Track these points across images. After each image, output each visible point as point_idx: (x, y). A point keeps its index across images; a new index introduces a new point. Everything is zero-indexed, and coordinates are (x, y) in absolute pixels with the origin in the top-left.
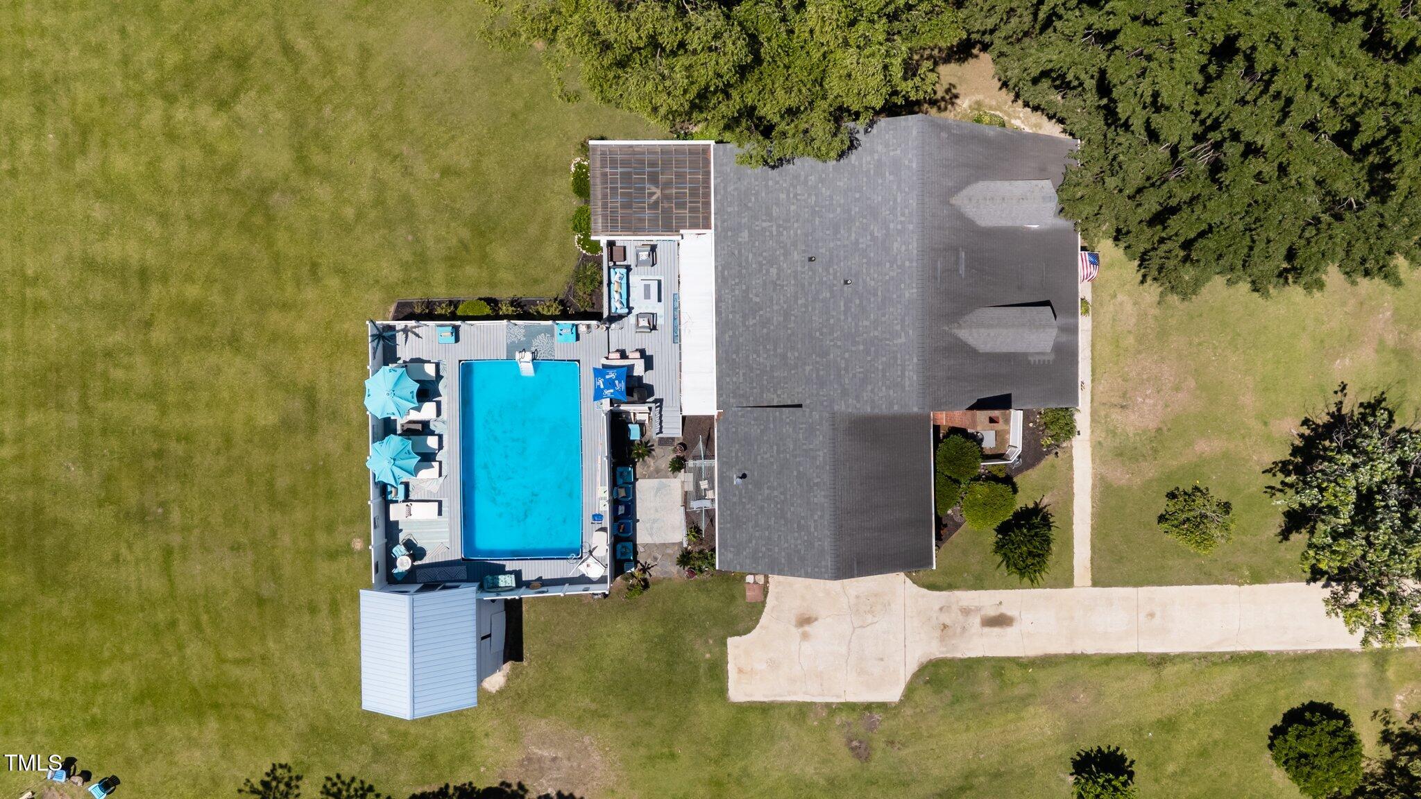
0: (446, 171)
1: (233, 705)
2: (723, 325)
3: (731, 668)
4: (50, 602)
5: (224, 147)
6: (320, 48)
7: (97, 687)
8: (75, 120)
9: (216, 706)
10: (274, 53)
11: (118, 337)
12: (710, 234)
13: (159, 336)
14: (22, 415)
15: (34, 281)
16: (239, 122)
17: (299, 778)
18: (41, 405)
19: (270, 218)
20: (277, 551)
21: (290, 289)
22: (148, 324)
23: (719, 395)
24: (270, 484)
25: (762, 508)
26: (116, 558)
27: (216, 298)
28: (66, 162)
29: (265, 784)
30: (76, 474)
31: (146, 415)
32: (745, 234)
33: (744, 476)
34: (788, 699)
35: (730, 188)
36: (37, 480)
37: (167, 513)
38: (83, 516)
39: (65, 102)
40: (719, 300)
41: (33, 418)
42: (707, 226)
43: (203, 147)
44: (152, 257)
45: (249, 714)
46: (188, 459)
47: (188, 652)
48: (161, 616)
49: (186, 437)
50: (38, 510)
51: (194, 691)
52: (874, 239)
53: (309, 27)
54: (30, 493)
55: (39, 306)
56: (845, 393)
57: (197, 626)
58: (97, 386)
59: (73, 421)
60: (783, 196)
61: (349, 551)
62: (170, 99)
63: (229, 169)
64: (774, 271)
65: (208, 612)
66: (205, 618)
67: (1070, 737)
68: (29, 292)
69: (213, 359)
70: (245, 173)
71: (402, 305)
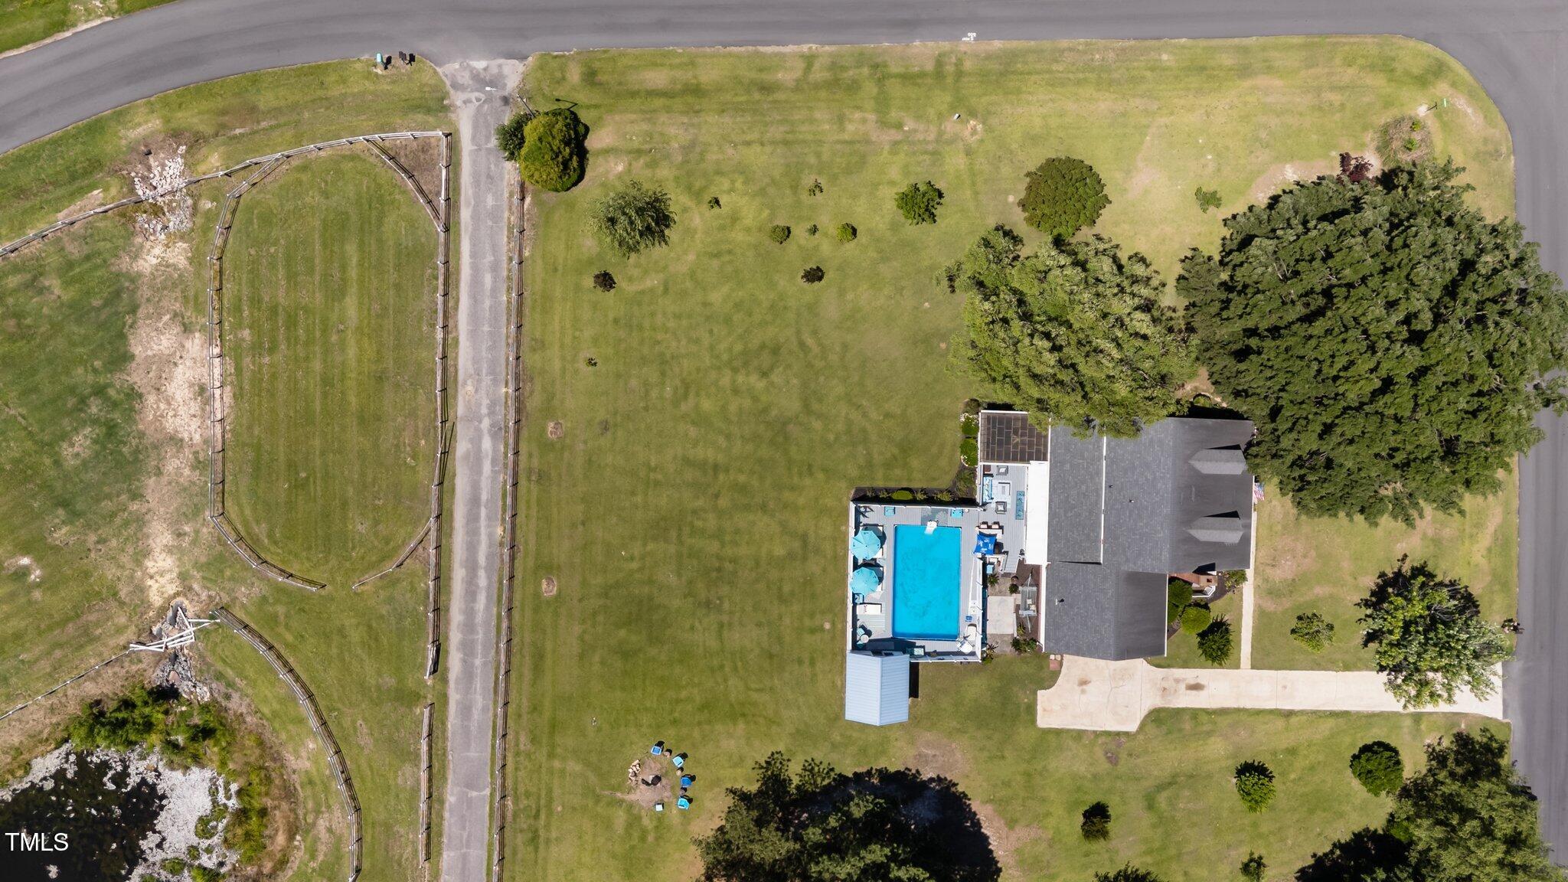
0: (887, 415)
1: (753, 716)
2: (1052, 515)
3: (1039, 708)
4: (653, 652)
5: (764, 398)
6: (821, 345)
7: (678, 701)
8: (683, 381)
9: (743, 715)
10: (794, 346)
11: (700, 503)
12: (1047, 465)
13: (723, 502)
14: (645, 545)
15: (654, 470)
16: (772, 384)
17: (787, 759)
18: (655, 539)
19: (786, 438)
20: (782, 628)
21: (796, 480)
22: (717, 496)
23: (1049, 554)
24: (780, 589)
25: (1074, 619)
26: (692, 628)
27: (755, 483)
28: (676, 403)
30: (673, 579)
31: (714, 547)
32: (1068, 466)
33: (1062, 601)
34: (1072, 727)
35: (1060, 439)
36: (651, 582)
37: (722, 603)
38: (676, 603)
39: (677, 370)
40: (1051, 501)
41: (651, 546)
42: (1045, 459)
43: (752, 398)
44: (721, 458)
45: (761, 720)
46: (735, 573)
47: (730, 683)
48: (715, 662)
49: (734, 560)
50: (651, 599)
51: (732, 705)
52: (1147, 479)
53: (815, 333)
54: (646, 590)
55: (657, 483)
56: (1127, 560)
57: (735, 669)
58: (686, 530)
59: (672, 549)
60: (1091, 447)
61: (822, 629)
62: (735, 370)
63: (765, 410)
64: (1084, 487)
65: (741, 661)
66: (739, 664)
67: (1235, 755)
68: (652, 476)
69: (751, 517)
70: (774, 413)
71: (858, 490)
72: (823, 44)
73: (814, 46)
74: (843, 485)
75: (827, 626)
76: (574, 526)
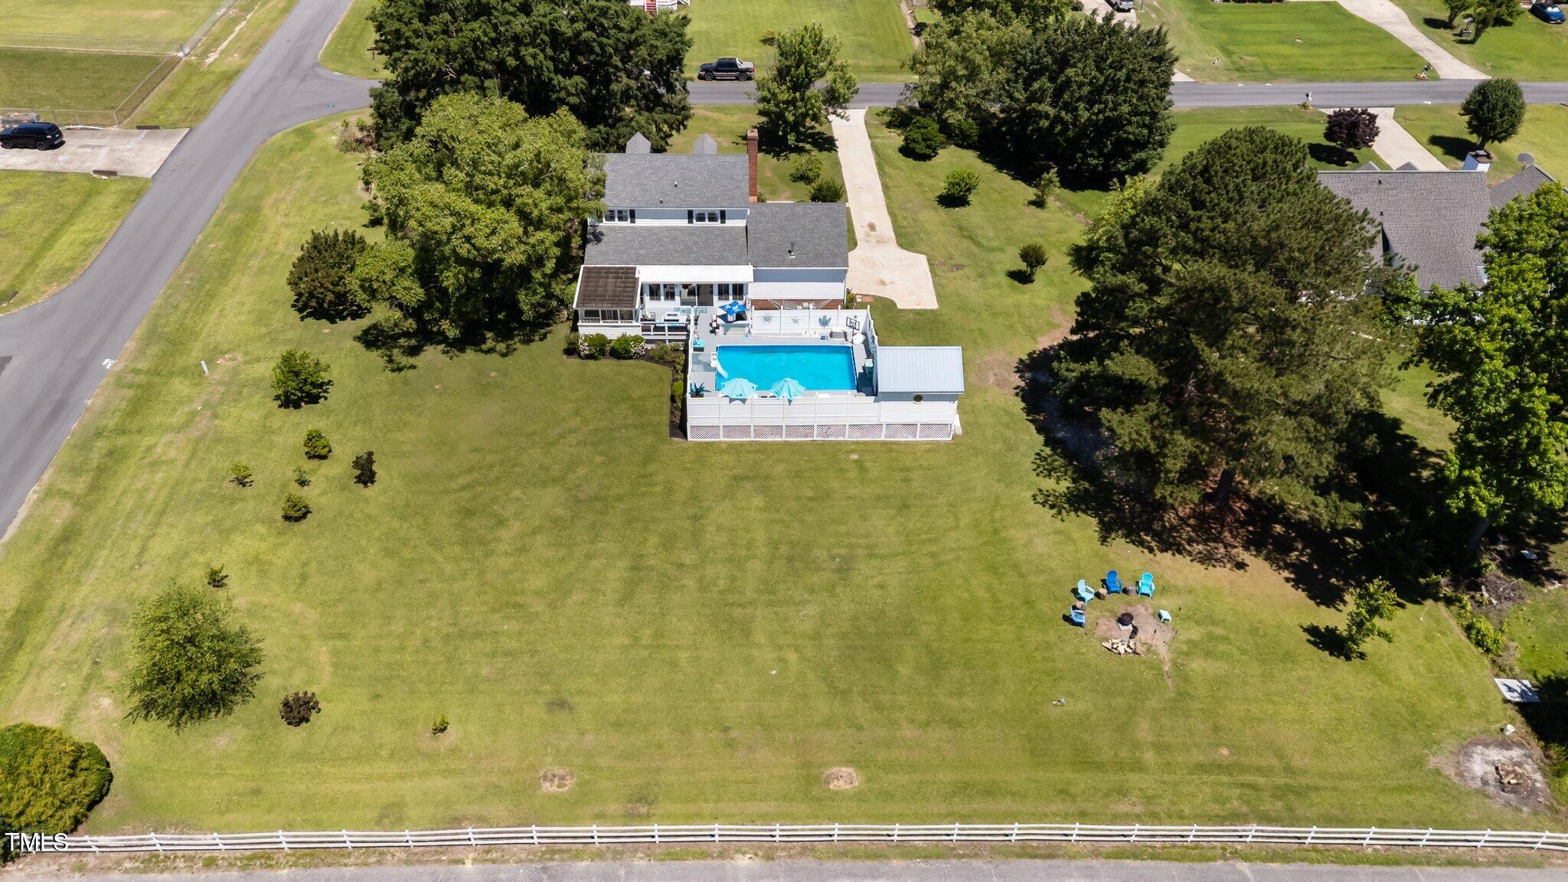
0: (576, 413)
1: (993, 522)
2: (697, 262)
3: (915, 307)
4: (926, 631)
5: (536, 522)
6: (469, 471)
7: (995, 600)
8: (494, 610)
9: (996, 531)
10: (465, 495)
11: (690, 583)
12: (638, 268)
13: (689, 558)
14: (759, 646)
15: (636, 640)
16: (516, 515)
17: (1040, 490)
18: (747, 633)
19: (597, 499)
20: (865, 496)
21: (658, 489)
22: (681, 566)
23: (740, 264)
24: (811, 499)
25: (809, 241)
26: (882, 587)
27: (660, 527)
28: (530, 617)
29: (1052, 507)
30: (812, 609)
31: (756, 567)
32: (641, 251)
33: (789, 252)
34: (932, 289)
35: (612, 257)
36: (816, 636)
37: (839, 555)
38: (847, 606)
39: (476, 619)
40: (681, 264)
41: (760, 637)
42: (635, 269)
43: (534, 534)
44: (622, 564)
45: (997, 515)
46: (793, 545)
47: (954, 546)
48: (927, 561)
49: (774, 545)
50: (843, 636)
51: (985, 543)
52: (653, 174)
53: (451, 476)
54: (830, 642)
55: (659, 634)
56: (738, 188)
57: (932, 540)
58: (731, 598)
59: (761, 612)
61: (859, 463)
62: (490, 553)
63: (555, 521)
64: (665, 240)
65: (919, 535)
66: (924, 536)
67: (935, 209)
68: (645, 641)
69: (712, 529)
70: (560, 512)
71: (673, 434)
72: (38, 479)
73: (36, 488)
74: (665, 448)
75: (855, 457)
76: (730, 745)
